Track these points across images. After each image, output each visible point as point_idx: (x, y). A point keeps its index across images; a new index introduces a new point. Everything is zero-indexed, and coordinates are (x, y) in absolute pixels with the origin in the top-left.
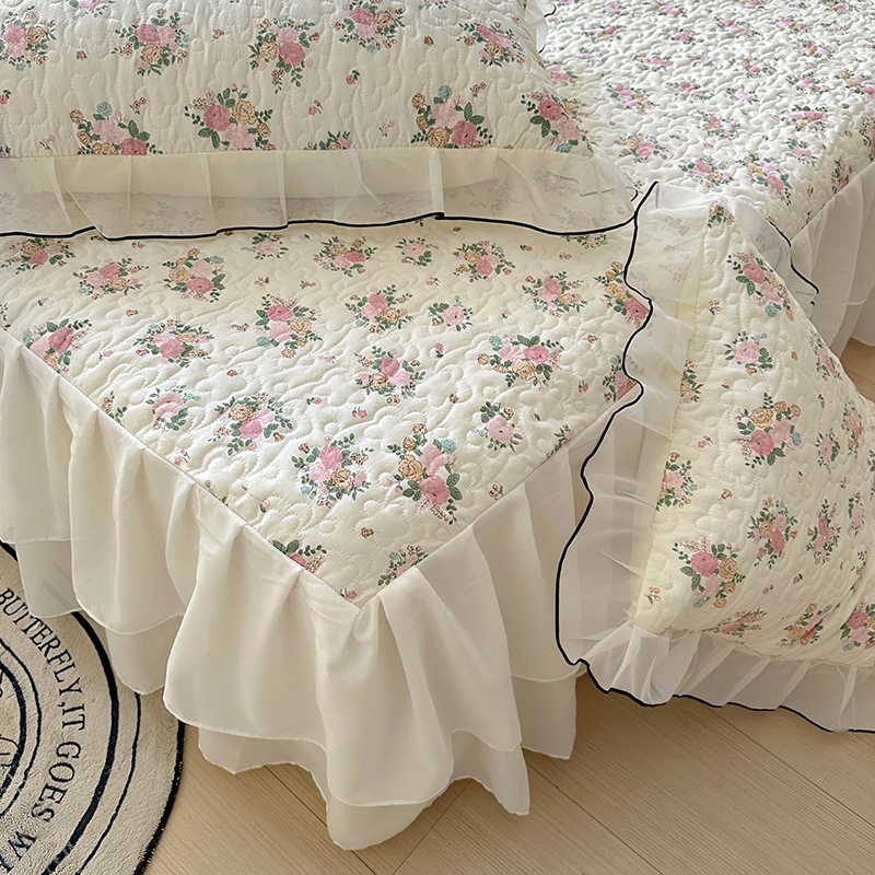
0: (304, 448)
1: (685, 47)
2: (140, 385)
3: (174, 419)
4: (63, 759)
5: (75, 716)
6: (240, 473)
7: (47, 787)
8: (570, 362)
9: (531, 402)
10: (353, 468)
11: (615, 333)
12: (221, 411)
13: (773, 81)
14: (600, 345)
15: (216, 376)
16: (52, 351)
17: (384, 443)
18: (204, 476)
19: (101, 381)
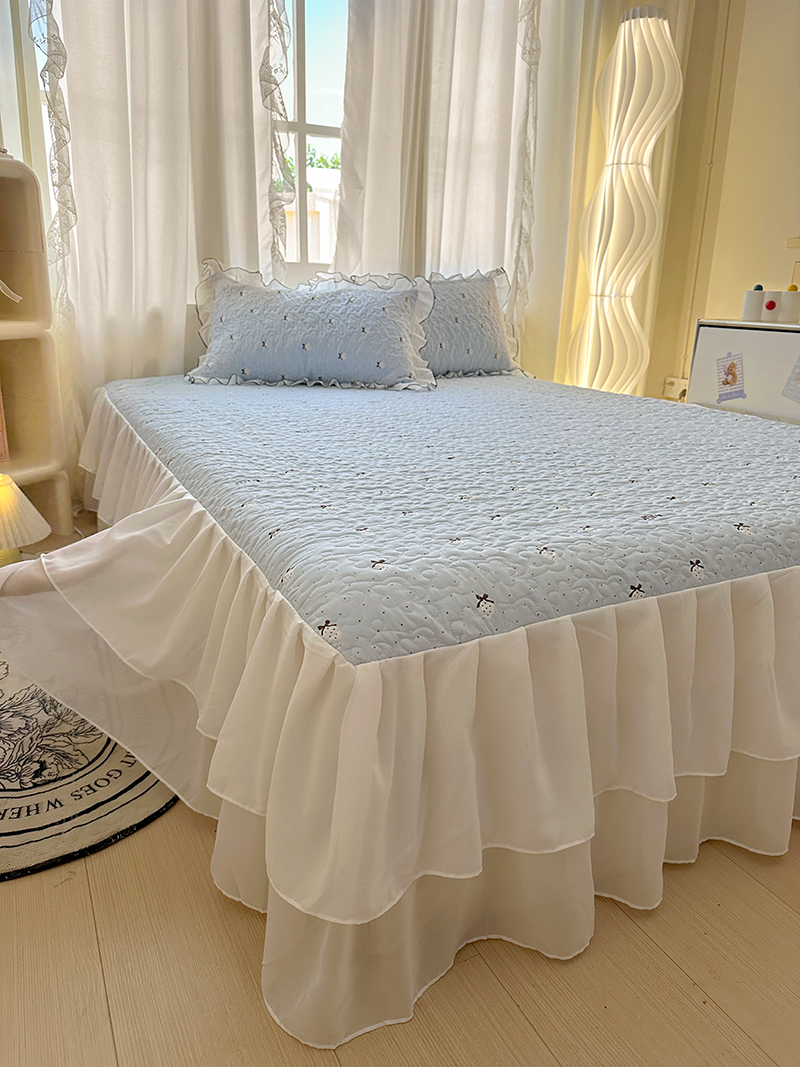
4: (108, 777)
5: (131, 759)
7: (89, 786)
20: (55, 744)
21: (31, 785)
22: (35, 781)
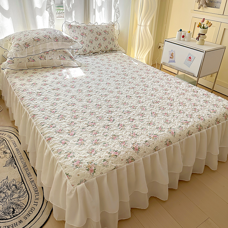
0: (75, 160)
1: (170, 106)
2: (57, 147)
3: (60, 153)
4: (31, 210)
5: (36, 204)
6: (65, 162)
7: (27, 214)
8: (121, 155)
9: (112, 160)
10: (81, 164)
11: (131, 152)
12: (66, 153)
13: (183, 115)
14: (127, 154)
15: (68, 148)
16: (48, 140)
17: (87, 162)
18: (60, 162)
19: (53, 146)
20: (15, 201)
21: (13, 216)
22: (13, 215)
